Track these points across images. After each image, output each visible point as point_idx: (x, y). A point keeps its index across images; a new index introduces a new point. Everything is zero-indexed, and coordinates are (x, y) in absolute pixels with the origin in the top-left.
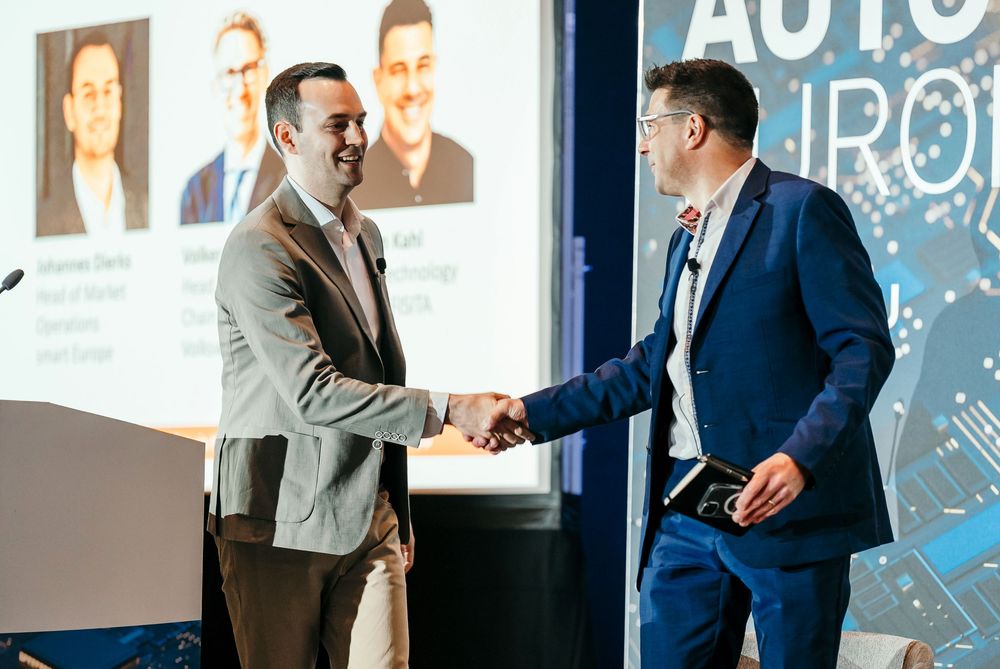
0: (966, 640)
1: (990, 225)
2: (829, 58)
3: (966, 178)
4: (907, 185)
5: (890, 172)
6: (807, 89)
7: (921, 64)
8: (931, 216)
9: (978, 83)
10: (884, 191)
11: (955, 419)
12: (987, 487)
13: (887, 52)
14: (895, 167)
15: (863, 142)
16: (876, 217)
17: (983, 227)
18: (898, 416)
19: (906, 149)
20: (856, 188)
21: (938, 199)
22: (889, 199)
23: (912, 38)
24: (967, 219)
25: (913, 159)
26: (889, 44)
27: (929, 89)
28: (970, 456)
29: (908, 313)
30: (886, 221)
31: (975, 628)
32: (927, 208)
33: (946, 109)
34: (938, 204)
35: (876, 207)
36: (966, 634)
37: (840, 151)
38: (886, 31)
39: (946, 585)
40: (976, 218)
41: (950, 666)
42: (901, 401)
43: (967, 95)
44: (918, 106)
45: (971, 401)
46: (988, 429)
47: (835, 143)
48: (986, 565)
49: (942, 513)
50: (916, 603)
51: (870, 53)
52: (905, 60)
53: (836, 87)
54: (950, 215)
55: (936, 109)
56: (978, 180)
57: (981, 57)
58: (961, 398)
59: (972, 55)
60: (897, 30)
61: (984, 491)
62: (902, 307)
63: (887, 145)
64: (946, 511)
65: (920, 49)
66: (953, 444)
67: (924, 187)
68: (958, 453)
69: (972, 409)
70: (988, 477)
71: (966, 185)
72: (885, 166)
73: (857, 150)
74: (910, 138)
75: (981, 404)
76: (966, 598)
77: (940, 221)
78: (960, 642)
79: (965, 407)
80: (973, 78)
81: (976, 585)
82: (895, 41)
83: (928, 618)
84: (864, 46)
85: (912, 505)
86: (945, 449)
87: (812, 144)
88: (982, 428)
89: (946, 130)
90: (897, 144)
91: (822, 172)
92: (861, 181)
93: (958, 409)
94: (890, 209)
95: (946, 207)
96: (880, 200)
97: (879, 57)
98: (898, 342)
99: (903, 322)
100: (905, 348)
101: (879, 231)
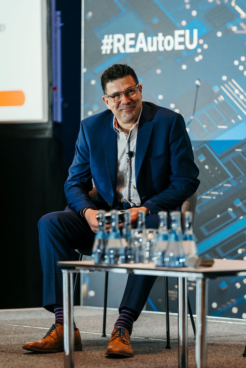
0: (228, 182)
1: (236, 3)
11: (222, 88)
12: (237, 117)
17: (233, 4)
18: (198, 86)
24: (226, 0)
28: (229, 103)
29: (201, 42)
31: (232, 177)
36: (229, 180)
39: (220, 159)
41: (221, 193)
42: (199, 80)
45: (229, 79)
46: (237, 91)
48: (237, 150)
49: (217, 128)
50: (207, 167)
58: (224, 78)
61: (236, 118)
62: (199, 39)
64: (219, 127)
66: (222, 98)
68: (223, 102)
69: (230, 83)
70: (237, 112)
75: (233, 81)
76: (228, 165)
77: (214, 1)
78: (226, 183)
79: (226, 82)
81: (233, 159)
83: (212, 173)
85: (204, 124)
86: (218, 100)
88: (234, 91)
93: (223, 83)
98: (197, 54)
99: (199, 46)
100: (200, 57)
101: (188, 7)
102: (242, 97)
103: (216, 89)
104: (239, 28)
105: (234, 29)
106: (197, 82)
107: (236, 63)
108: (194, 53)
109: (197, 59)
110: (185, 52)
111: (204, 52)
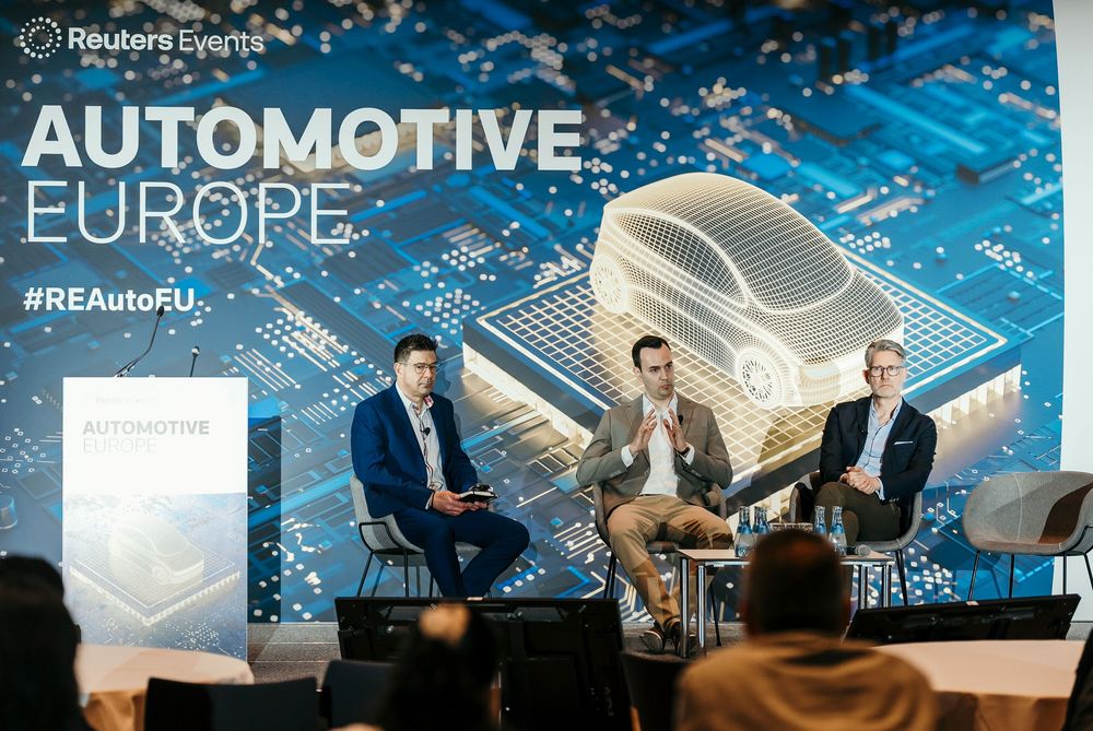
1: (258, 262)
2: (138, 170)
3: (241, 237)
4: (198, 238)
5: (187, 232)
6: (122, 185)
7: (207, 178)
8: (216, 255)
9: (248, 191)
10: (181, 240)
12: (260, 391)
13: (182, 170)
14: (190, 229)
15: (166, 215)
16: (176, 254)
17: (253, 263)
18: (195, 355)
19: (197, 221)
20: (161, 238)
21: (222, 247)
22: (185, 245)
23: (200, 164)
24: (242, 258)
25: (202, 226)
26: (183, 165)
27: (213, 191)
29: (200, 303)
30: (183, 257)
31: (252, 460)
32: (213, 251)
33: (225, 202)
34: (222, 249)
35: (175, 249)
37: (148, 219)
38: (181, 158)
40: (249, 257)
42: (197, 347)
43: (241, 197)
44: (205, 200)
45: (247, 349)
46: (261, 362)
47: (144, 214)
48: (260, 430)
51: (169, 170)
52: (196, 175)
53: (143, 186)
54: (230, 256)
55: (218, 201)
56: (250, 239)
57: (250, 178)
58: (240, 347)
59: (244, 176)
60: (189, 159)
61: (258, 393)
62: (196, 301)
63: (183, 217)
65: (206, 171)
66: (235, 370)
67: (209, 240)
68: (238, 374)
70: (260, 387)
71: (240, 241)
72: (182, 228)
73: (162, 218)
74: (200, 216)
75: (254, 351)
77: (222, 258)
79: (243, 351)
80: (244, 188)
81: (253, 439)
82: (188, 165)
84: (165, 164)
86: (229, 372)
87: (126, 213)
88: (255, 362)
89: (226, 213)
90: (191, 218)
91: (135, 229)
92: (164, 234)
93: (238, 353)
94: (186, 250)
95: (227, 251)
96: (178, 245)
97: (176, 172)
98: (196, 318)
99: (196, 307)
100: (200, 321)
101: (178, 261)
102: (268, 369)
103: (226, 359)
104: (262, 290)
105: (256, 291)
106: (195, 351)
107: (259, 330)
108: (190, 315)
109: (194, 324)
110: (174, 314)
111: (204, 315)
